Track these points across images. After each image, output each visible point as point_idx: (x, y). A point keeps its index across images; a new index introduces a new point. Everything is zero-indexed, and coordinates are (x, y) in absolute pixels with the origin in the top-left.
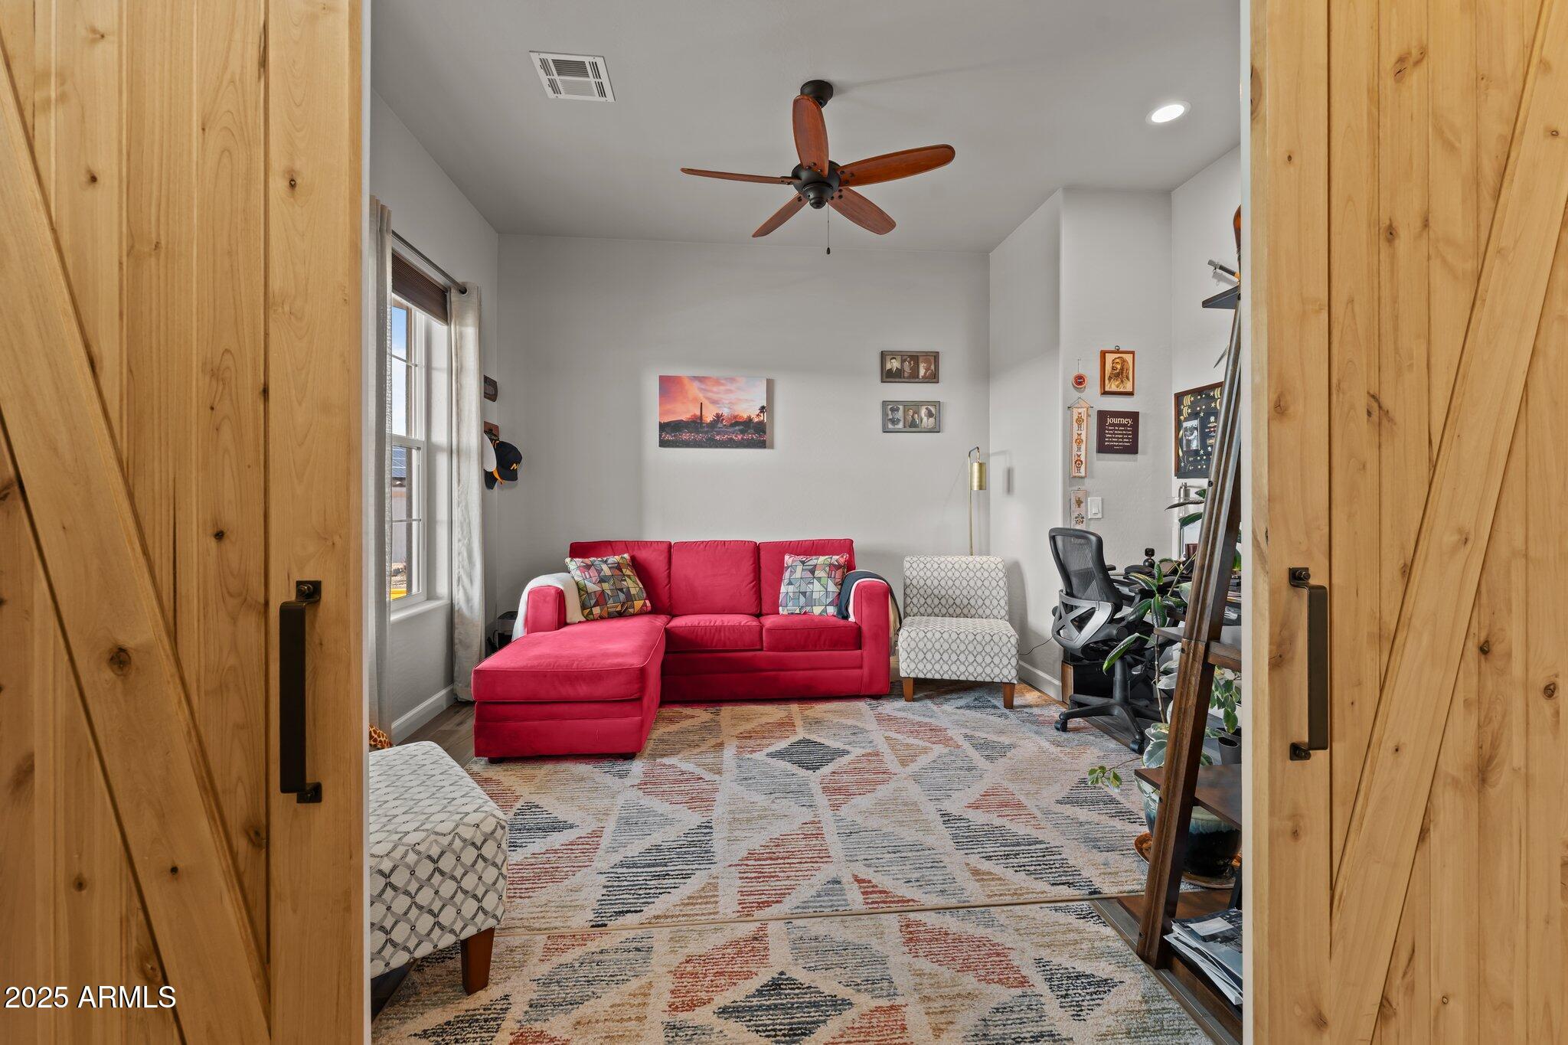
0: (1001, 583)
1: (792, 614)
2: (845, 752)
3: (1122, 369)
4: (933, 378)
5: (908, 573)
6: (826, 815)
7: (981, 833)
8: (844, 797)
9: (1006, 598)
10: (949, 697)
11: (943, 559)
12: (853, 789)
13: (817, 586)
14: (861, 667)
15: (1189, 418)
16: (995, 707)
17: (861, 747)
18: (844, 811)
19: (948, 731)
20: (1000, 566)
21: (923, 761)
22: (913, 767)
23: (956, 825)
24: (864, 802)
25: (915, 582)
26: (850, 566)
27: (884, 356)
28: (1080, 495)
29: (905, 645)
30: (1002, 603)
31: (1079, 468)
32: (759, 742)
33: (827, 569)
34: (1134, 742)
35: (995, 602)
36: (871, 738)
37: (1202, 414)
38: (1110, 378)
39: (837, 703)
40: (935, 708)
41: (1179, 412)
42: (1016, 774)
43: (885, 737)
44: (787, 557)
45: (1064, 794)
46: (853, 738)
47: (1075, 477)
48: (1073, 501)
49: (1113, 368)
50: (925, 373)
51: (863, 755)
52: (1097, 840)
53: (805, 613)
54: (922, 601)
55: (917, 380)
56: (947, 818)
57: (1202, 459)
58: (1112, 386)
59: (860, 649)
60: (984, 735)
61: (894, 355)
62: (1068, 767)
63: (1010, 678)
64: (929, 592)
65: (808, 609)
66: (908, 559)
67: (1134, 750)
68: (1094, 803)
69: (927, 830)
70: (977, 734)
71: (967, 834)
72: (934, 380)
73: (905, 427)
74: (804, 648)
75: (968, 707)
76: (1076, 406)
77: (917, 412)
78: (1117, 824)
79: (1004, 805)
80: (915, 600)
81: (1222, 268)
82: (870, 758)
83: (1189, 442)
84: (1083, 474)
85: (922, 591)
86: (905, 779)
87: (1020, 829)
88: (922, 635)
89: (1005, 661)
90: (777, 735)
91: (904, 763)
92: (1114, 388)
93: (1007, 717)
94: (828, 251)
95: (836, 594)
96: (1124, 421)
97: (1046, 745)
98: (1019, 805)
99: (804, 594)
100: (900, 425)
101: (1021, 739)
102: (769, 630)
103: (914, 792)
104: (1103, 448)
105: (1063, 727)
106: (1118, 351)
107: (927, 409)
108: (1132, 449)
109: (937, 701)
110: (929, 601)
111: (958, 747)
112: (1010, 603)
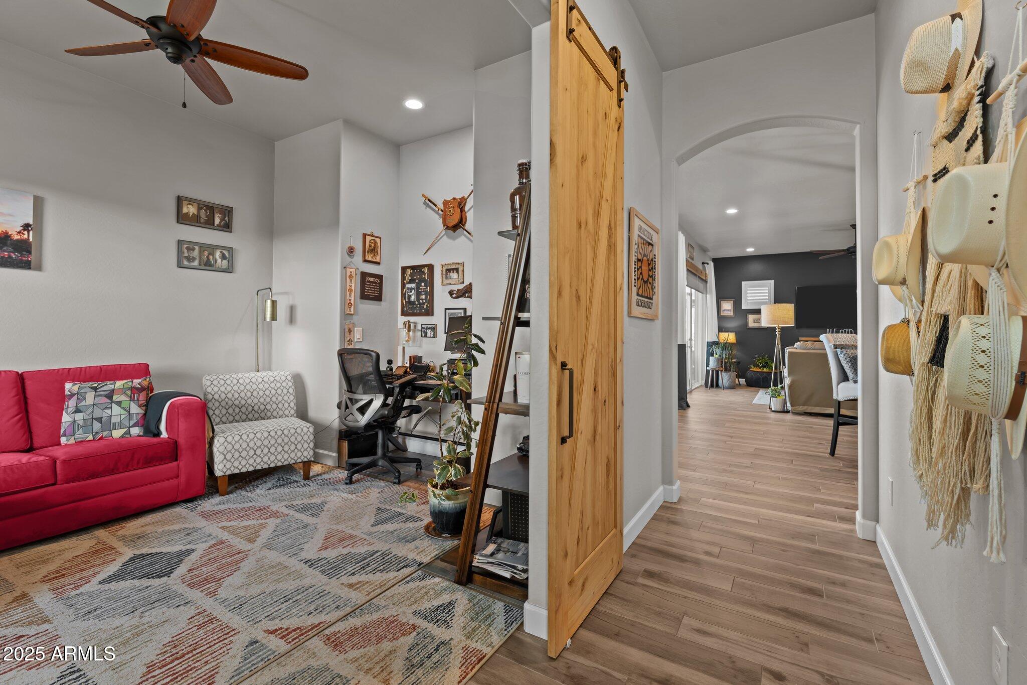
0: (291, 391)
1: (82, 441)
2: (189, 552)
3: (374, 247)
4: (227, 227)
5: (209, 390)
6: (208, 603)
7: (339, 562)
8: (215, 583)
9: (295, 401)
10: (255, 483)
11: (240, 376)
12: (219, 574)
13: (116, 409)
14: (177, 476)
15: (411, 282)
16: (296, 482)
17: (203, 542)
18: (222, 593)
19: (272, 508)
20: (289, 378)
21: (265, 534)
22: (260, 541)
23: (319, 565)
24: (237, 579)
25: (216, 397)
26: (150, 388)
27: (180, 200)
28: (351, 326)
29: (222, 449)
30: (292, 405)
31: (350, 308)
32: (78, 576)
33: (129, 393)
34: (395, 478)
35: (286, 405)
36: (208, 532)
37: (417, 281)
38: (368, 252)
39: (151, 516)
40: (249, 494)
41: (403, 278)
42: (337, 518)
43: (221, 528)
44: (68, 386)
45: (373, 520)
46: (190, 538)
47: (348, 314)
48: (347, 330)
49: (370, 246)
50: (220, 223)
51: (210, 548)
52: (405, 538)
53: (101, 438)
54: (224, 411)
55: (212, 227)
56: (310, 563)
57: (417, 306)
58: (369, 257)
59: (176, 460)
60: (300, 502)
61: (191, 201)
62: (366, 504)
63: (309, 457)
64: (230, 403)
65: (105, 434)
66: (208, 378)
67: (395, 483)
68: (392, 518)
69: (301, 577)
70: (295, 503)
71: (330, 567)
72: (228, 230)
73: (200, 265)
74: (112, 472)
75: (276, 487)
76: (349, 266)
77: (213, 254)
78: (410, 525)
79: (342, 540)
80: (217, 412)
81: (429, 200)
82: (218, 547)
83: (409, 296)
84: (352, 312)
85: (223, 404)
86: (260, 550)
87: (363, 549)
88: (237, 438)
89: (306, 446)
90: (97, 562)
91: (251, 540)
92: (370, 259)
93: (309, 486)
94: (184, 105)
95: (140, 416)
96: (375, 280)
97: (345, 495)
98: (351, 537)
99: (100, 420)
100: (196, 263)
101: (326, 496)
102: (64, 462)
103: (273, 556)
104: (364, 296)
105: (351, 482)
106: (372, 235)
107: (221, 252)
108: (379, 298)
109: (249, 488)
110: (230, 411)
111: (287, 515)
112: (297, 405)
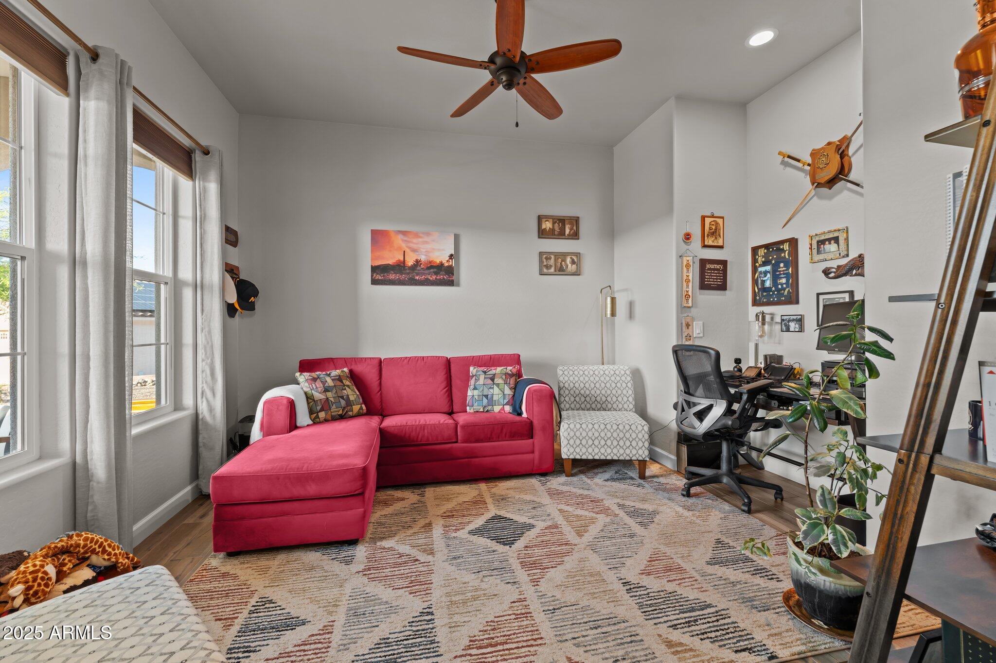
0: (629, 385)
1: (477, 412)
2: (531, 526)
3: (716, 229)
4: (575, 235)
5: (561, 379)
6: (529, 592)
7: (660, 600)
8: (540, 571)
9: (633, 396)
10: (596, 471)
11: (586, 368)
12: (546, 562)
13: (496, 390)
14: (533, 452)
15: (765, 264)
16: (632, 478)
17: (542, 520)
18: (543, 586)
19: (605, 502)
20: (628, 372)
21: (594, 531)
22: (588, 537)
23: (638, 594)
24: (556, 575)
25: (566, 385)
26: (519, 374)
27: (540, 219)
28: (688, 320)
29: (566, 434)
30: (631, 399)
31: (687, 301)
32: (460, 520)
33: (504, 377)
34: (744, 504)
35: (625, 399)
36: (548, 511)
37: (773, 262)
38: (708, 236)
39: (515, 481)
40: (589, 481)
41: (755, 261)
42: (667, 537)
43: (559, 510)
44: (471, 369)
45: (709, 555)
46: (534, 512)
47: (685, 307)
48: (684, 324)
49: (710, 229)
50: (570, 232)
51: (546, 528)
52: (751, 600)
53: (487, 411)
54: (572, 399)
55: (564, 237)
56: (630, 587)
57: (773, 293)
58: (709, 241)
59: (532, 438)
60: (632, 504)
61: (547, 217)
62: (703, 529)
63: (644, 456)
64: (577, 392)
65: (490, 408)
66: (561, 368)
67: (744, 511)
68: (735, 562)
69: (615, 601)
70: (627, 503)
71: (649, 602)
72: (576, 237)
73: (555, 271)
74: (489, 439)
75: (612, 479)
76: (685, 255)
77: (564, 260)
78: (758, 580)
79: (668, 569)
80: (567, 399)
81: (789, 157)
82: (552, 531)
83: (763, 282)
84: (690, 305)
85: (572, 392)
86: (585, 549)
87: (692, 594)
88: (578, 426)
89: (641, 444)
90: (474, 512)
91: (580, 534)
92: (711, 243)
93: (643, 487)
94: (517, 125)
95: (511, 396)
96: (717, 267)
97: (680, 509)
98: (680, 569)
99: (486, 396)
100: (552, 270)
101: (659, 505)
102: (463, 427)
103: (595, 562)
104: (703, 286)
105: (688, 495)
106: (713, 216)
107: (571, 258)
108: (722, 287)
109: (590, 474)
110: (577, 399)
111: (616, 515)
112: (635, 399)
